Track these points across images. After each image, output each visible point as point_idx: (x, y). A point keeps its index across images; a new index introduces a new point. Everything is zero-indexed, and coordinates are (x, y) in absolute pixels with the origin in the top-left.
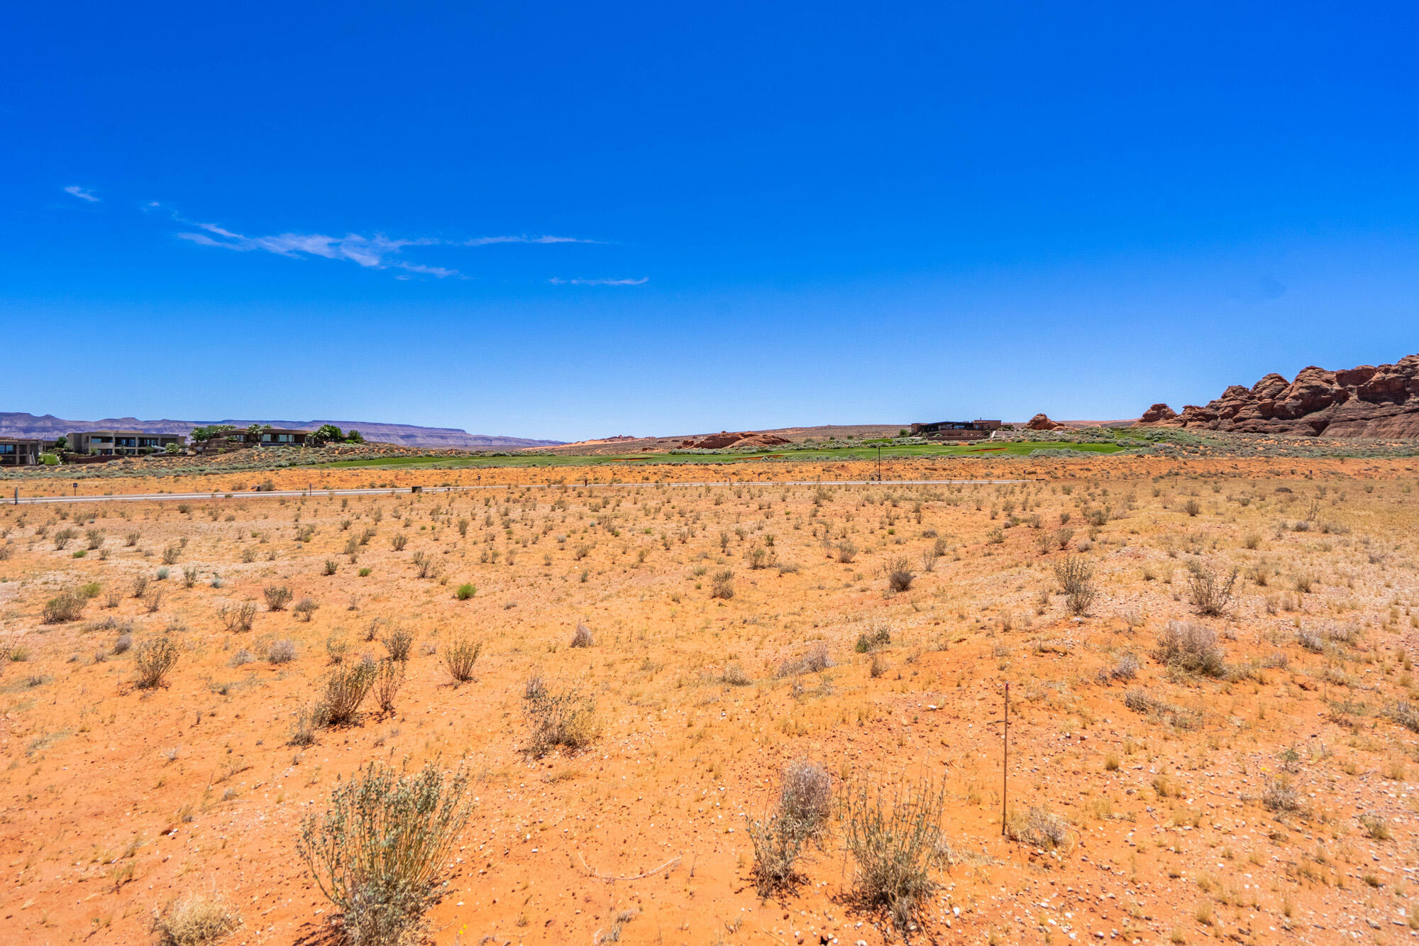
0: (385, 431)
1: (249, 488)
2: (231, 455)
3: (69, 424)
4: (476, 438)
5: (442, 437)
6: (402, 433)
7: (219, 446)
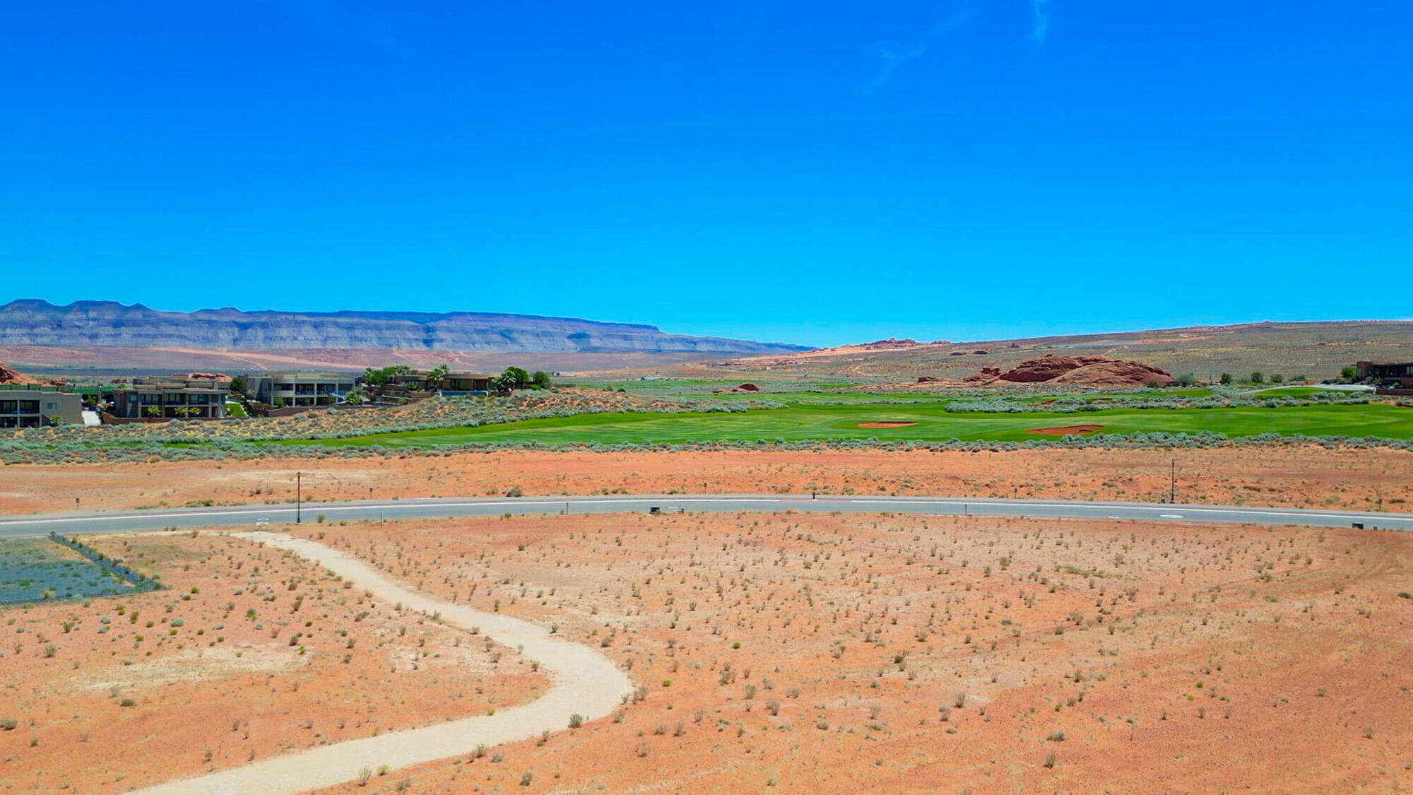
0: (546, 327)
1: (500, 493)
2: (412, 407)
3: (161, 316)
4: (673, 340)
5: (625, 338)
6: (571, 332)
7: (397, 394)
